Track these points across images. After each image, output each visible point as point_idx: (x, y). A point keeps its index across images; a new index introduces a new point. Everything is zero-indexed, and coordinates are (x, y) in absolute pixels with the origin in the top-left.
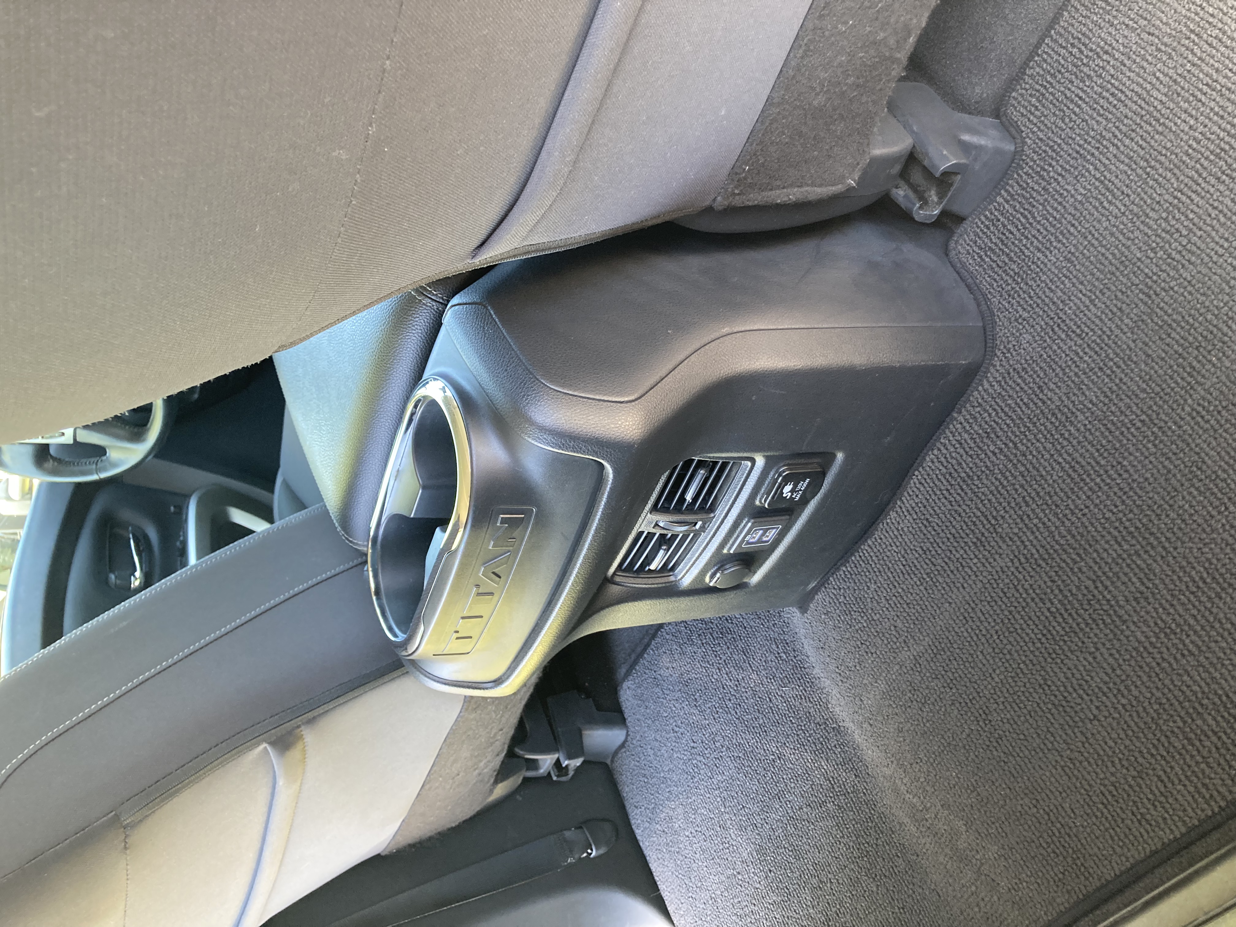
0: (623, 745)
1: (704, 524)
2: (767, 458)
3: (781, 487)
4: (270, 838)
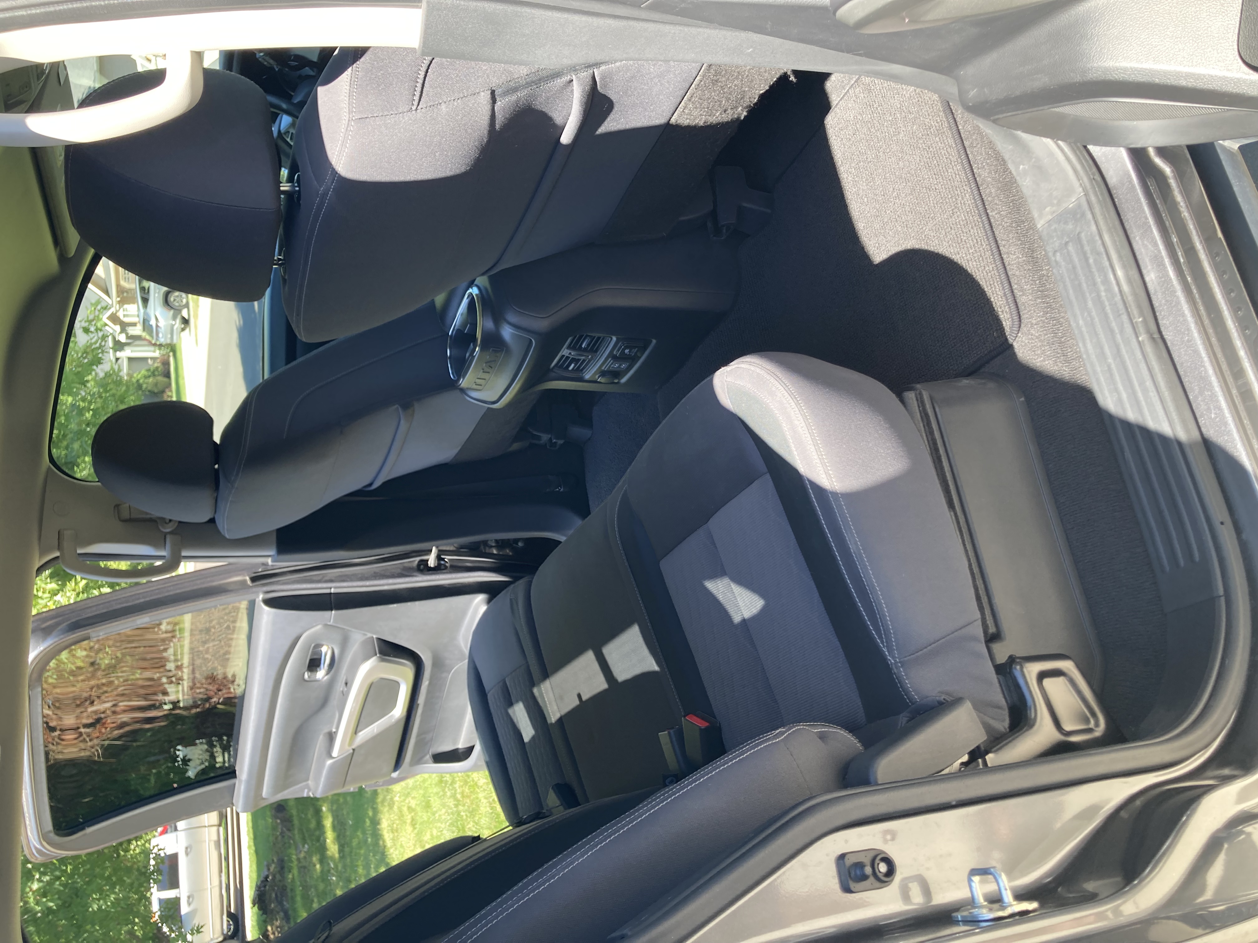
0: (589, 439)
1: (592, 357)
2: (617, 339)
3: (624, 350)
4: (395, 443)
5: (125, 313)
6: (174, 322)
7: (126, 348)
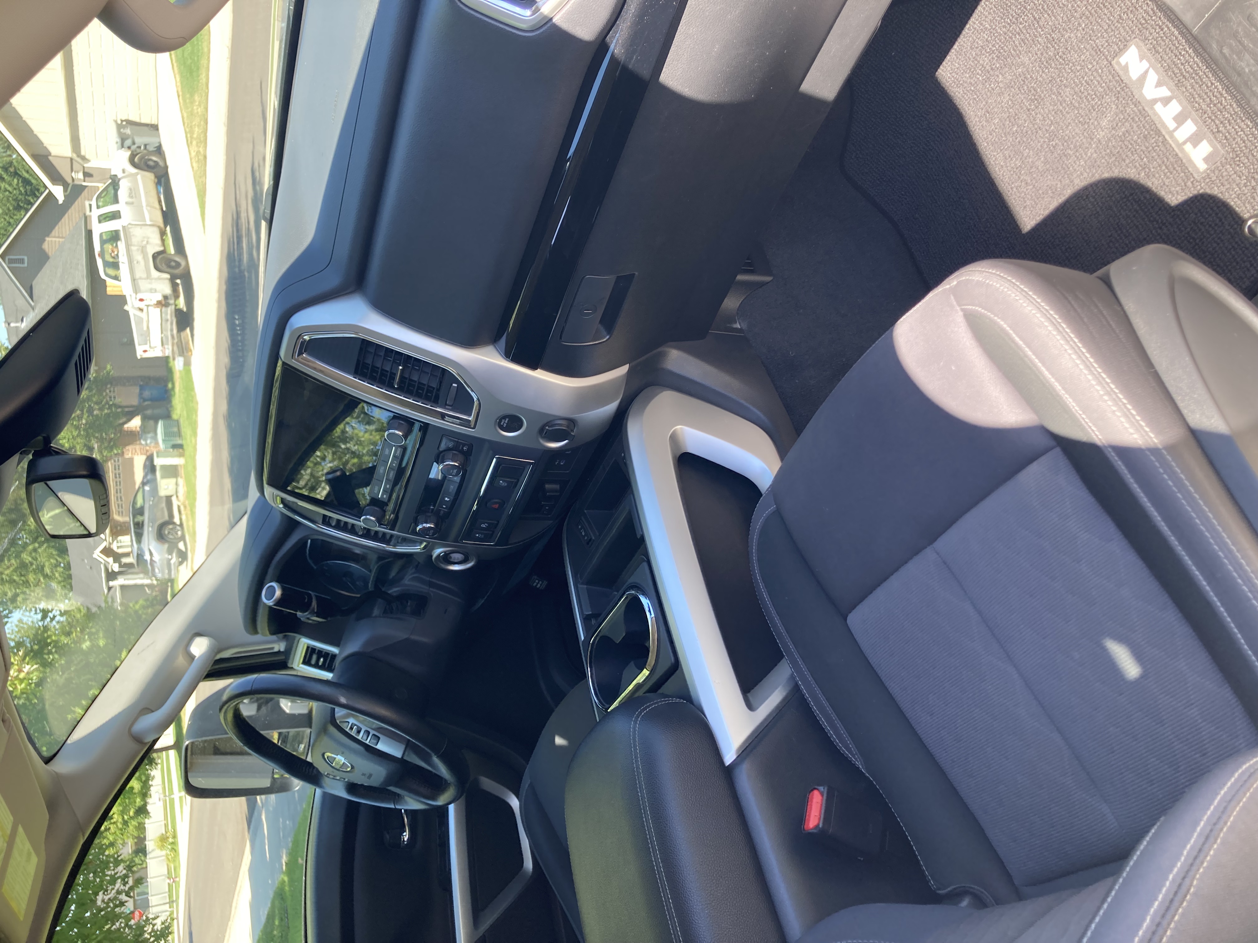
5: (119, 544)
6: (170, 557)
7: (119, 577)
